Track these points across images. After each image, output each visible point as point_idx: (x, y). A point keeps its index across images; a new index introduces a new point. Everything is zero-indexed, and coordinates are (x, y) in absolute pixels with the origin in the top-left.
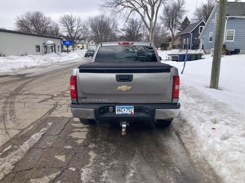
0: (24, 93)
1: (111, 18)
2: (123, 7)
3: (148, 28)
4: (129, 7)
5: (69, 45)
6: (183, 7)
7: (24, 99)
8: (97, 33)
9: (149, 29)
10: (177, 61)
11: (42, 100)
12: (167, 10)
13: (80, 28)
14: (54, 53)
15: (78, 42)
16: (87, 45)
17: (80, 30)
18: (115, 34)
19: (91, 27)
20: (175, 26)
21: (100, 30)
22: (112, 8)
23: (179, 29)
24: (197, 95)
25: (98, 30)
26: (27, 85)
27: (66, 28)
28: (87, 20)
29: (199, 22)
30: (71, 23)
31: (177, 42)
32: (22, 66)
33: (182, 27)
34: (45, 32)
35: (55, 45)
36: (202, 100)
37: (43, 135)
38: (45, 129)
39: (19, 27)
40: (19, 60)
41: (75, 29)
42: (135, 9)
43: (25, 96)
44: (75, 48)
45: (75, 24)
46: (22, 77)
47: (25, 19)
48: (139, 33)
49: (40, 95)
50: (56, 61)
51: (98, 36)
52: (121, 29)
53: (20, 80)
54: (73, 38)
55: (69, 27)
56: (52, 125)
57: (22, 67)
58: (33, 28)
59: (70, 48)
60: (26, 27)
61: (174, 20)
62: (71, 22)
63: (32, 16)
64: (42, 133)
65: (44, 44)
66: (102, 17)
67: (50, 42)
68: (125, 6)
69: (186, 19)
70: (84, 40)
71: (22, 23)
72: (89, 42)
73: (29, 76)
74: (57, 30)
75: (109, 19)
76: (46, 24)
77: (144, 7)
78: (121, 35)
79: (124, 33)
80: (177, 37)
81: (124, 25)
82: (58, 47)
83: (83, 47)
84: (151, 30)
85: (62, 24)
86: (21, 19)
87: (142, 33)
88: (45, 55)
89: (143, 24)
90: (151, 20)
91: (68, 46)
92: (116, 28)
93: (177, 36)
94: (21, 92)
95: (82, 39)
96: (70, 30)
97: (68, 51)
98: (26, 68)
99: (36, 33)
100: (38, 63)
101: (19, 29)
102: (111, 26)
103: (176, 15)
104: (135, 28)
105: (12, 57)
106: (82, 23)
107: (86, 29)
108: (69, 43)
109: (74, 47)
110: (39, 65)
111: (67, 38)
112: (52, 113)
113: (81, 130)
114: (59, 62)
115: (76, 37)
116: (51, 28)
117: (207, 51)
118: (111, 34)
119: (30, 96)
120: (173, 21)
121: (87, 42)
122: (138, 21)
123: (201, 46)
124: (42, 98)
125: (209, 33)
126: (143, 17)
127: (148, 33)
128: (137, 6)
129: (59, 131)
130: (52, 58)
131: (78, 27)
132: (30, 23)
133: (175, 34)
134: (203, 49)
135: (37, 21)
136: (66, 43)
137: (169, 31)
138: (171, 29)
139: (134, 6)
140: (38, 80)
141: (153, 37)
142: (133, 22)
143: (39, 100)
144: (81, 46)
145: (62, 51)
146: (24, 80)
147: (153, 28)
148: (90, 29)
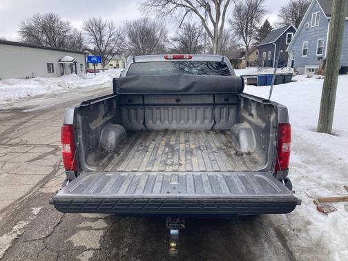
0: (9, 143)
1: (158, 22)
2: (175, 5)
3: (211, 36)
4: (184, 6)
5: (97, 62)
6: (262, 5)
7: (6, 154)
8: (138, 44)
9: (213, 38)
10: (255, 85)
11: (36, 156)
12: (238, 10)
13: (113, 37)
14: (74, 74)
15: (109, 57)
16: (124, 62)
17: (113, 40)
18: (163, 45)
19: (129, 35)
20: (251, 33)
21: (142, 40)
22: (158, 8)
23: (256, 39)
24: (301, 147)
25: (139, 41)
26: (21, 127)
27: (92, 37)
28: (123, 26)
29: (286, 27)
30: (100, 31)
31: (254, 57)
32: (23, 95)
33: (260, 35)
34: (62, 43)
35: (75, 63)
36: (314, 158)
37: (15, 241)
38: (23, 224)
39: (24, 36)
40: (18, 86)
41: (105, 39)
42: (192, 9)
43: (10, 149)
44: (106, 67)
45: (106, 31)
46: (18, 112)
47: (33, 24)
48: (199, 44)
49: (35, 146)
50: (77, 86)
51: (140, 48)
52: (172, 39)
53: (13, 118)
54: (103, 53)
55: (97, 36)
56: (39, 214)
57: (22, 97)
58: (44, 38)
59: (99, 66)
60: (35, 37)
61: (249, 25)
62: (100, 29)
63: (43, 21)
64: (15, 236)
65: (60, 61)
66: (145, 21)
67: (68, 58)
68: (178, 5)
69: (267, 24)
70: (119, 55)
71: (28, 32)
72: (126, 57)
73: (30, 110)
74: (80, 41)
75: (154, 25)
76: (64, 32)
77: (205, 6)
78: (173, 47)
79: (177, 45)
80: (254, 49)
81: (177, 32)
82: (81, 65)
83: (118, 65)
84: (216, 39)
85: (87, 32)
86: (27, 25)
87: (203, 43)
88: (61, 78)
89: (204, 30)
90: (215, 25)
91: (95, 63)
92: (165, 37)
93: (252, 47)
94: (5, 141)
95: (116, 53)
96: (99, 41)
97: (95, 71)
98: (29, 98)
99: (49, 46)
100: (48, 90)
101: (24, 39)
102: (158, 34)
103: (252, 17)
104: (192, 37)
105: (11, 80)
106: (115, 30)
107: (122, 38)
108: (96, 59)
109: (104, 65)
110: (49, 92)
111: (94, 52)
112: (47, 185)
113: (92, 225)
114: (80, 88)
115: (107, 51)
116: (72, 38)
117: (299, 69)
118: (158, 47)
119: (18, 149)
120: (247, 26)
121: (123, 57)
122: (196, 26)
123: (290, 63)
124: (38, 151)
125: (302, 42)
126: (203, 21)
127: (212, 44)
128: (195, 4)
129: (51, 228)
130: (71, 82)
131: (110, 36)
132: (41, 30)
133: (250, 45)
134: (292, 67)
135: (50, 28)
136: (92, 59)
137: (242, 41)
138: (244, 38)
139: (191, 5)
140: (41, 118)
141: (219, 50)
142: (189, 28)
143: (31, 156)
144: (114, 64)
145: (87, 71)
146: (19, 118)
147: (218, 37)
148: (127, 39)
